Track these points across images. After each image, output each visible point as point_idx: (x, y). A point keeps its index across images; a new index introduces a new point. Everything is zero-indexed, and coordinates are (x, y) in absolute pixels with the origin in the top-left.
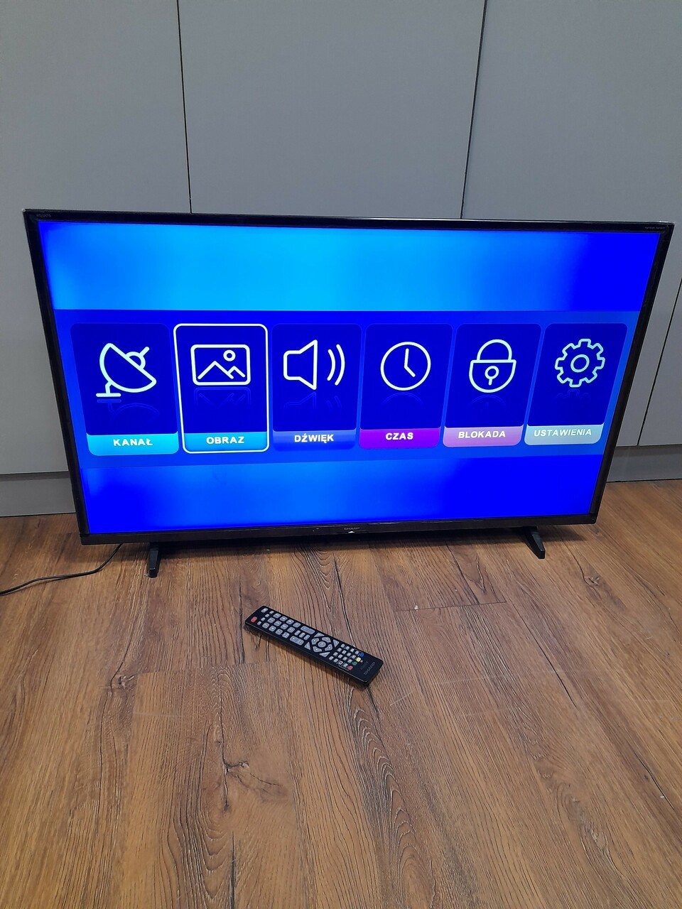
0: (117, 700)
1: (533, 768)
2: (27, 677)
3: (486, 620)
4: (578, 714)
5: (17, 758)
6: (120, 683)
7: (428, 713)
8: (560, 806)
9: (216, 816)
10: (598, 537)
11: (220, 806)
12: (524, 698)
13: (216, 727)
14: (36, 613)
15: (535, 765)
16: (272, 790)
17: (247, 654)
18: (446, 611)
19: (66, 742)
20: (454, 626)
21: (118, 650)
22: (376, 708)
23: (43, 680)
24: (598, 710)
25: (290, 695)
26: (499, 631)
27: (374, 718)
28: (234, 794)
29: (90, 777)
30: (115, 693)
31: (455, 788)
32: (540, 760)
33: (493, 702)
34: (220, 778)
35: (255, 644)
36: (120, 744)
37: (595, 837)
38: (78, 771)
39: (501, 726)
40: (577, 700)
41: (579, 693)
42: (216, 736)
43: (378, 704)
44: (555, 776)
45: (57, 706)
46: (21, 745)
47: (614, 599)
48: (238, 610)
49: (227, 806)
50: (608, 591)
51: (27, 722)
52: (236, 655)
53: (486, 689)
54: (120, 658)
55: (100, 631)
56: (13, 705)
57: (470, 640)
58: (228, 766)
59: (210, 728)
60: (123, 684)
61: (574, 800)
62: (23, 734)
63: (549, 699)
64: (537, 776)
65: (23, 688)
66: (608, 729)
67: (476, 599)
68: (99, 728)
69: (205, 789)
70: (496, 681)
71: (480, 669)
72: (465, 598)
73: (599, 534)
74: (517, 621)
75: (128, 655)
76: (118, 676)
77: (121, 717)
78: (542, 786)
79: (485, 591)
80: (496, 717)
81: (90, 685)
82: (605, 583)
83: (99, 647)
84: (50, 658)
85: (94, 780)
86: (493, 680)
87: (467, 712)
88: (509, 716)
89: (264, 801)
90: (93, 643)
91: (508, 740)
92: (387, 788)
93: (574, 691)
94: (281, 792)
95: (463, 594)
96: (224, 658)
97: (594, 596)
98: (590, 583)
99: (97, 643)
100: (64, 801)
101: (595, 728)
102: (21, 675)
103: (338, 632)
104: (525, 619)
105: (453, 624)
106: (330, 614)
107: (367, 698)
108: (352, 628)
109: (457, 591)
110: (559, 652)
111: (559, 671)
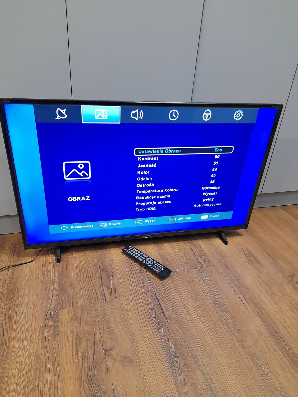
0: (51, 323)
1: (235, 340)
2: (7, 315)
3: (207, 274)
4: (250, 315)
5: (7, 355)
6: (51, 315)
7: (188, 319)
8: (248, 356)
9: (103, 375)
10: (248, 234)
11: (105, 370)
12: (227, 309)
13: (98, 332)
14: (6, 283)
15: (236, 339)
16: (127, 361)
17: (107, 297)
18: (190, 272)
19: (30, 346)
20: (194, 278)
21: (48, 299)
22: (166, 318)
23: (15, 316)
24: (258, 312)
25: (128, 315)
26: (213, 279)
27: (166, 323)
28: (110, 364)
29: (44, 361)
30: (49, 320)
31: (205, 352)
32: (238, 336)
33: (215, 312)
34: (103, 357)
35: (110, 292)
36: (55, 345)
37: (263, 369)
38: (38, 359)
39: (220, 323)
40: (249, 308)
41: (249, 305)
42: (98, 337)
43: (167, 316)
44: (244, 343)
45: (23, 328)
46: (9, 349)
47: (258, 262)
48: (100, 276)
49: (108, 370)
50: (255, 258)
51: (10, 337)
52: (102, 298)
53: (211, 306)
54: (49, 303)
55: (38, 290)
56: (2, 330)
57: (202, 284)
58: (106, 351)
59: (95, 333)
60: (52, 315)
61: (253, 353)
62: (9, 343)
63: (237, 308)
64: (237, 343)
65: (6, 321)
66: (263, 320)
67: (202, 265)
68: (44, 338)
69: (97, 363)
70: (215, 302)
71: (208, 297)
72: (197, 265)
73: (248, 232)
74: (220, 274)
75: (53, 301)
76: (49, 312)
77: (54, 331)
78: (239, 348)
79: (205, 261)
80: (217, 319)
81: (37, 317)
82: (253, 255)
83: (38, 298)
84: (16, 305)
85: (46, 363)
86: (213, 302)
87: (205, 317)
88: (222, 318)
89: (124, 366)
90: (35, 297)
91: (223, 328)
92: (176, 355)
93: (247, 304)
94: (131, 361)
95: (196, 263)
96: (96, 300)
97: (249, 261)
98: (247, 255)
99: (37, 296)
100: (33, 375)
101: (258, 320)
102: (4, 314)
103: (145, 284)
104: (223, 273)
105: (194, 277)
106: (141, 275)
107: (162, 314)
108: (151, 282)
109: (194, 262)
110: (239, 287)
111: (240, 295)
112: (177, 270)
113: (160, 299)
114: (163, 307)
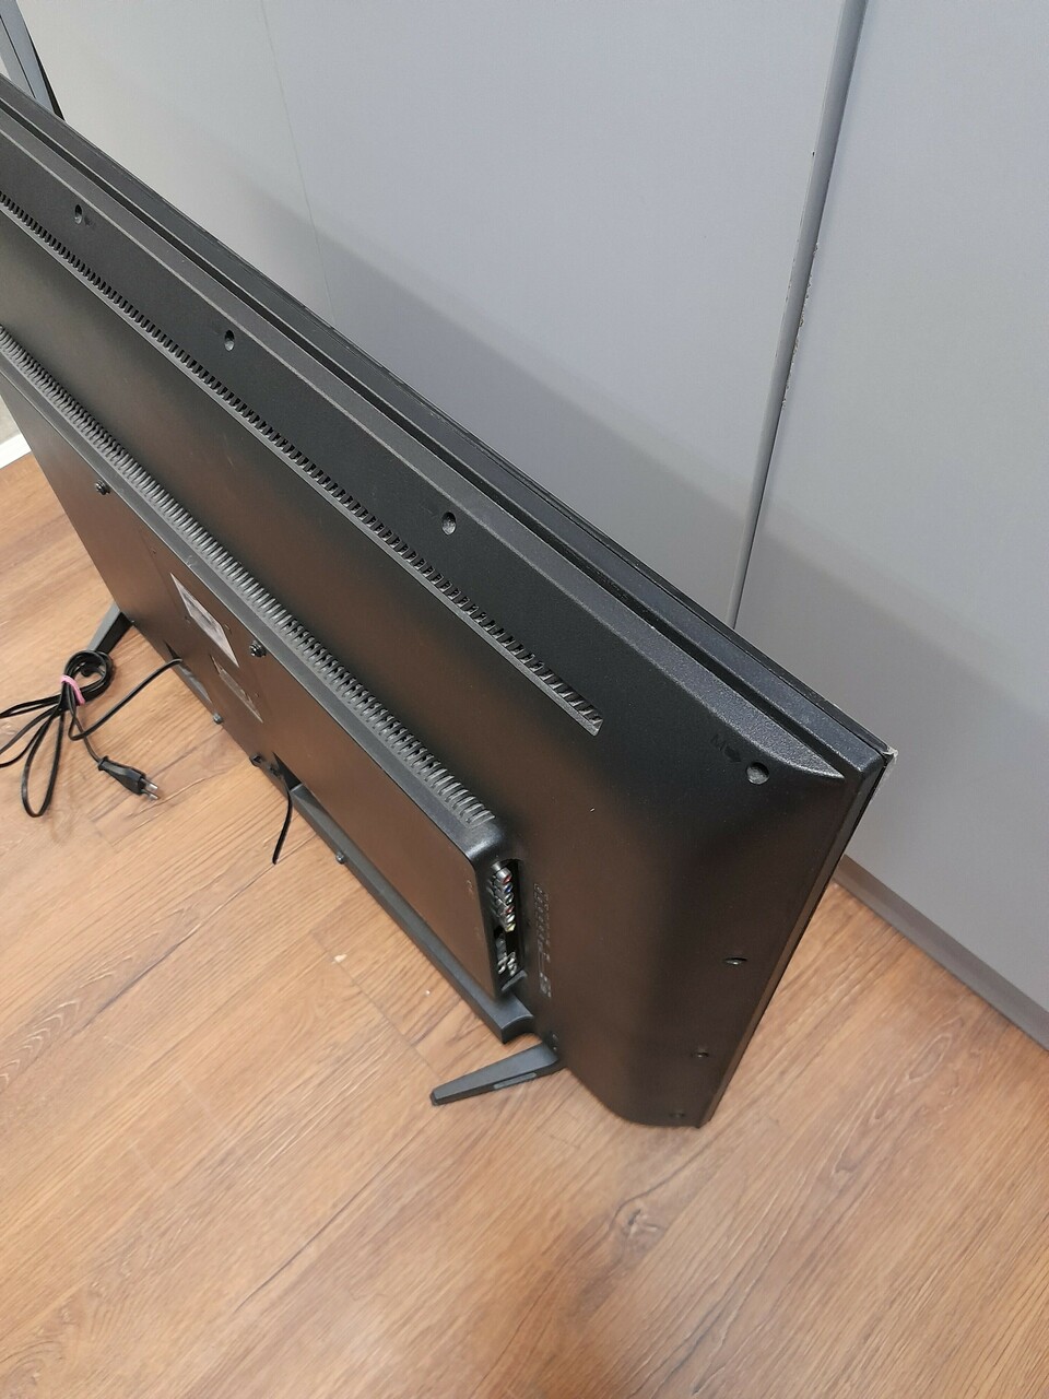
1: (74, 1289)
4: (220, 1321)
8: (16, 1359)
12: (214, 1219)
15: (80, 1290)
22: (90, 1021)
24: (248, 1352)
25: (64, 908)
27: (71, 1031)
32: (96, 1294)
33: (180, 1175)
35: (134, 810)
39: (134, 1208)
40: (253, 1309)
41: (273, 1305)
43: (99, 1020)
44: (71, 1329)
52: (103, 805)
53: (205, 1152)
57: (307, 1075)
61: (36, 1375)
63: (234, 1258)
64: (62, 1300)
67: (423, 1038)
71: (244, 1124)
72: (413, 1016)
74: (405, 1128)
79: (457, 1038)
80: (149, 1194)
82: (650, 1244)
86: (229, 1153)
88: (162, 1213)
91: (112, 1230)
93: (274, 1295)
95: (421, 1008)
97: (582, 1240)
103: (216, 888)
104: (421, 1139)
105: (334, 1032)
106: (252, 854)
107: (104, 1001)
109: (425, 996)
110: (361, 1234)
111: (312, 1252)
112: (339, 958)
113: (166, 964)
114: (137, 988)
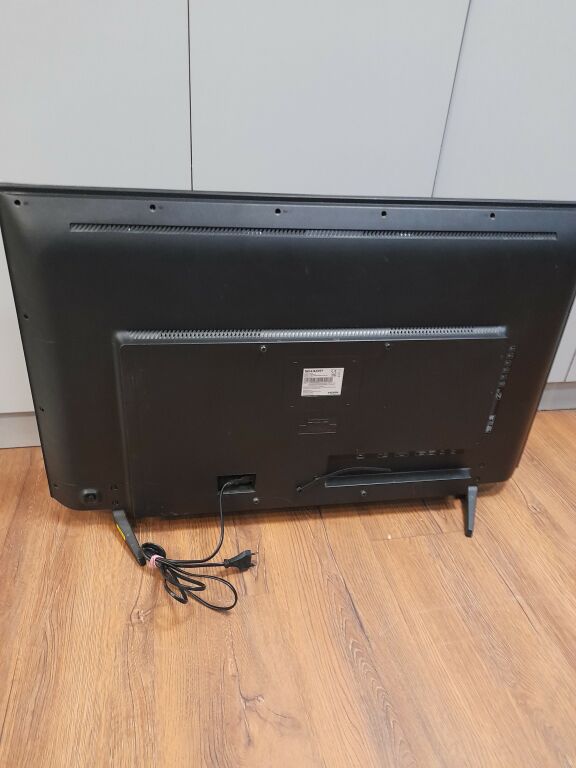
0: (139, 635)
1: (509, 694)
2: (54, 613)
4: (540, 640)
5: (54, 696)
6: (139, 618)
7: (412, 641)
8: (537, 732)
9: (241, 750)
10: (535, 466)
11: (244, 741)
12: (493, 625)
13: (230, 660)
14: (54, 547)
15: (510, 691)
16: (290, 724)
17: (248, 585)
18: (415, 540)
19: (97, 680)
20: (425, 556)
21: (133, 585)
22: (367, 638)
23: (69, 615)
24: (556, 635)
25: (291, 627)
26: (463, 560)
27: (367, 648)
28: (254, 729)
29: (124, 714)
30: (136, 628)
31: (445, 716)
33: (467, 630)
34: (240, 712)
35: (254, 576)
36: (147, 681)
37: (571, 763)
38: (113, 709)
39: (477, 654)
40: (538, 627)
41: (538, 619)
42: (231, 670)
43: (368, 634)
44: (529, 702)
45: (84, 643)
46: (57, 682)
47: (556, 527)
48: (234, 541)
49: (250, 742)
50: (549, 518)
51: (59, 659)
53: (460, 617)
54: (136, 592)
55: (114, 565)
56: (45, 643)
57: (439, 569)
58: (246, 700)
59: (225, 661)
60: (142, 619)
61: (548, 725)
62: (58, 671)
63: (514, 626)
64: (513, 701)
65: (52, 625)
66: (567, 654)
67: (441, 529)
68: (126, 664)
69: (228, 724)
70: (467, 609)
71: (452, 598)
72: (430, 527)
73: (535, 463)
74: (477, 549)
75: (143, 588)
76: (136, 611)
77: (144, 652)
78: (518, 711)
79: (446, 520)
80: (471, 646)
81: (112, 621)
82: (546, 511)
83: (115, 580)
84: (72, 592)
85: (128, 717)
86: (464, 609)
87: (446, 640)
88: (483, 644)
89: (282, 735)
90: (109, 577)
91: (485, 667)
92: (387, 718)
93: (534, 617)
94: (296, 726)
95: (428, 523)
97: (538, 524)
98: (534, 511)
99: (113, 576)
100: (103, 740)
101: (556, 653)
102: (48, 611)
103: (325, 562)
104: (483, 546)
105: (423, 553)
106: (316, 544)
107: (358, 628)
108: (337, 558)
109: (422, 521)
110: (516, 579)
111: (519, 598)
112: (389, 537)
113: (354, 596)
114: (360, 613)
